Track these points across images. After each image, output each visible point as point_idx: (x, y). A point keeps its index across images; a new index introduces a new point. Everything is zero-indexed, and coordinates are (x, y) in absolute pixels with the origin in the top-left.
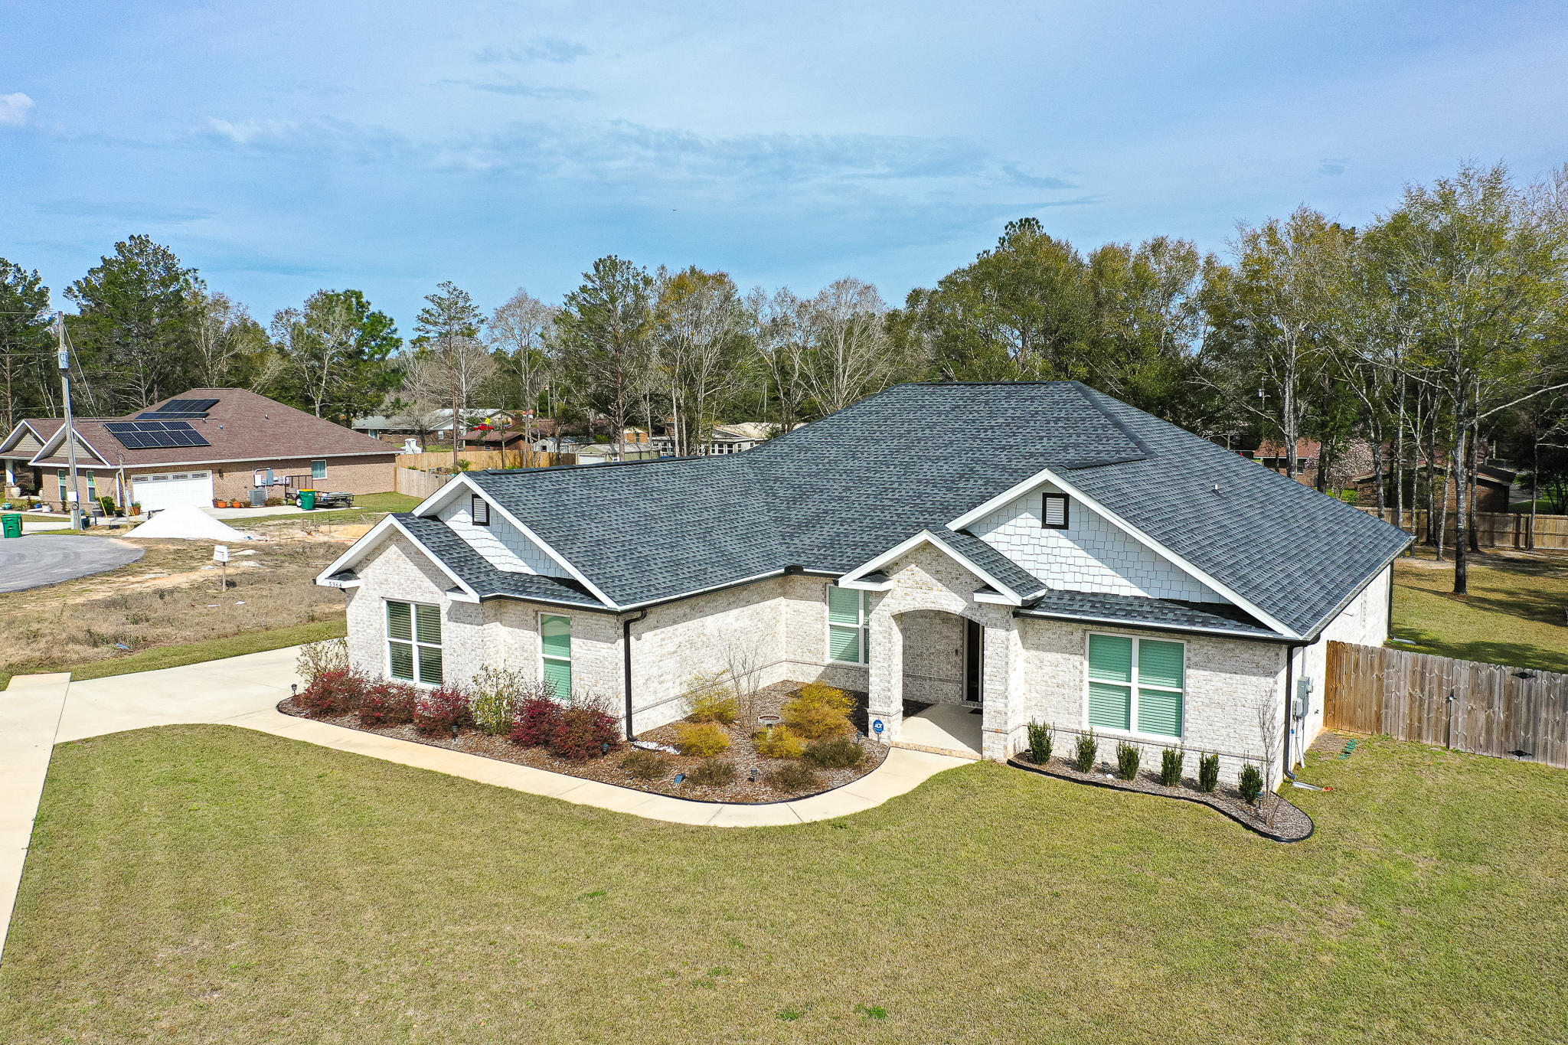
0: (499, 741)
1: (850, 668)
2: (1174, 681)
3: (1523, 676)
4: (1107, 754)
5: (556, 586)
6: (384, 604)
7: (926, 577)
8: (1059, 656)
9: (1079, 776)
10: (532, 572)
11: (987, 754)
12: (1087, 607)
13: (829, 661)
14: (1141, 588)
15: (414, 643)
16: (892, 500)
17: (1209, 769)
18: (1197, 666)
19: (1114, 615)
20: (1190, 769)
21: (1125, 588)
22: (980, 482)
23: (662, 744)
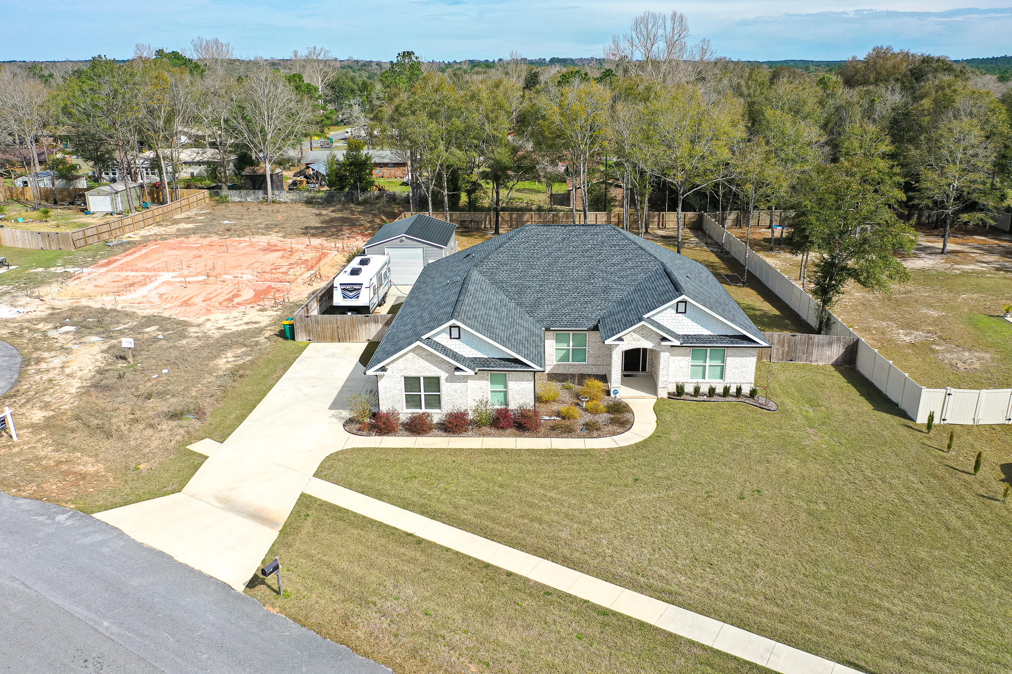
0: (486, 429)
1: (566, 365)
2: (720, 361)
3: (793, 336)
4: (704, 389)
5: (503, 362)
6: (403, 378)
7: (638, 337)
8: (681, 358)
9: (695, 399)
10: (485, 357)
11: (659, 396)
12: (695, 341)
13: (555, 363)
14: (712, 331)
15: (423, 393)
16: (566, 290)
17: (739, 390)
18: (731, 356)
19: (705, 343)
20: (733, 390)
21: (705, 332)
22: (600, 279)
23: (551, 416)
